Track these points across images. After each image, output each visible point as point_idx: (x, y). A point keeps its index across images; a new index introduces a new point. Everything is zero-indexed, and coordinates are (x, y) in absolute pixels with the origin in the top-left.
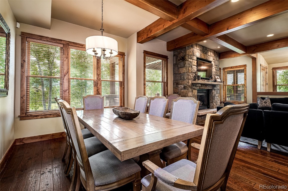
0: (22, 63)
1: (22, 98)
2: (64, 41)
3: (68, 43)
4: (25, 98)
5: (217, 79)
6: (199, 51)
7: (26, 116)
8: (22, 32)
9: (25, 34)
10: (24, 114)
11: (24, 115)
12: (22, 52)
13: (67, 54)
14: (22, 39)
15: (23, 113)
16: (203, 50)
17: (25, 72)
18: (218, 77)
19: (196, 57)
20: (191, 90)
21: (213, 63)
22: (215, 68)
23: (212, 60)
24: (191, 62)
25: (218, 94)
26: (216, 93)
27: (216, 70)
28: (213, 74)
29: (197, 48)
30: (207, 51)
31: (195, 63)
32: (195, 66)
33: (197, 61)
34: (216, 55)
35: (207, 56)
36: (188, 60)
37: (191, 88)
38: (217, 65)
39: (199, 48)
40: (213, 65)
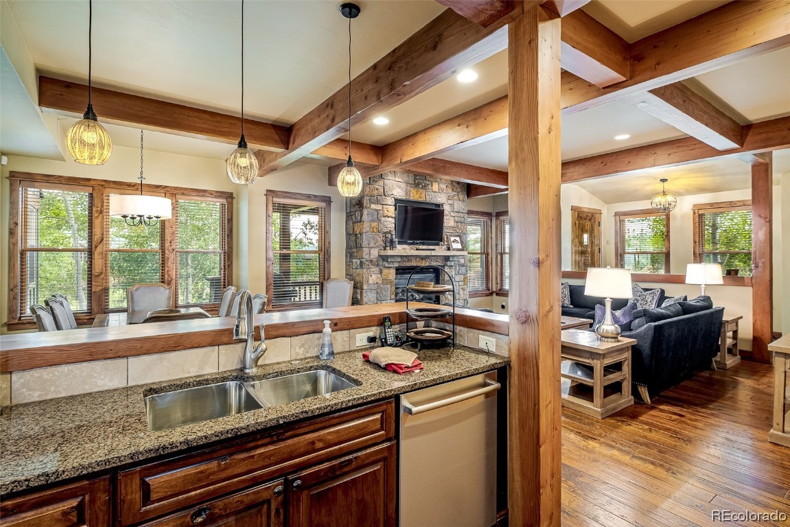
0: (12, 227)
1: (11, 290)
2: (95, 180)
3: (103, 183)
4: (19, 291)
5: (453, 244)
6: (403, 185)
7: (18, 324)
8: (11, 172)
9: (16, 175)
10: (16, 319)
11: (17, 321)
12: (12, 208)
13: (100, 206)
14: (11, 184)
15: (13, 318)
16: (415, 182)
17: (17, 243)
18: (458, 239)
19: (393, 199)
20: (375, 269)
21: (447, 208)
22: (453, 218)
23: (443, 202)
24: (377, 211)
25: (462, 277)
26: (455, 275)
27: (455, 221)
28: (446, 231)
29: (397, 179)
30: (427, 182)
31: (391, 211)
32: (390, 219)
33: (395, 206)
34: (459, 190)
35: (429, 193)
36: (370, 206)
37: (378, 265)
38: (461, 211)
39: (402, 179)
40: (446, 212)
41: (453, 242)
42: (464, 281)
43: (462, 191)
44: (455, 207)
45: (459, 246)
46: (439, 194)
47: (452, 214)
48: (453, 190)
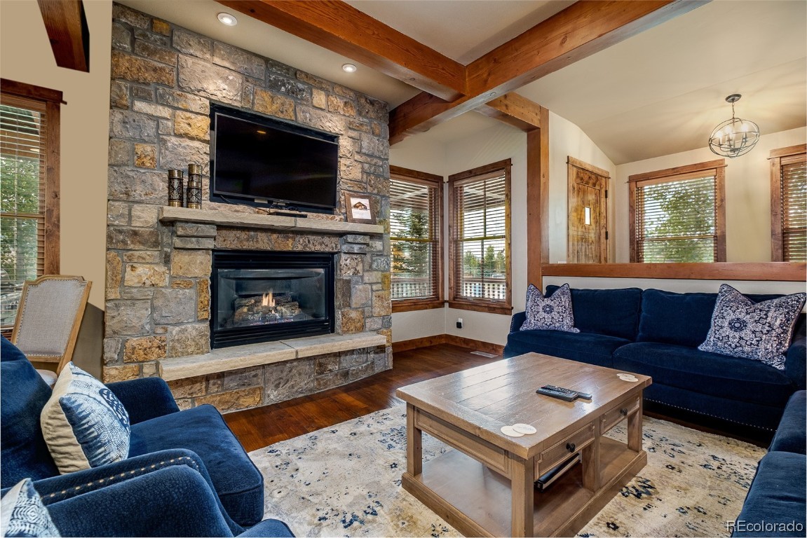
5: (354, 210)
6: (235, 77)
16: (267, 77)
19: (207, 103)
20: (152, 254)
21: (345, 144)
22: (360, 166)
23: (337, 130)
24: (157, 119)
25: (379, 274)
26: (364, 271)
27: (363, 171)
28: (343, 187)
29: (217, 60)
30: (300, 86)
31: (201, 125)
32: (196, 144)
33: (212, 116)
34: (372, 114)
35: (304, 108)
36: (132, 103)
37: (156, 244)
38: (377, 154)
39: (233, 63)
40: (341, 152)
41: (356, 206)
42: (383, 282)
43: (378, 118)
44: (365, 144)
45: (367, 215)
46: (329, 115)
47: (357, 157)
48: (360, 113)
